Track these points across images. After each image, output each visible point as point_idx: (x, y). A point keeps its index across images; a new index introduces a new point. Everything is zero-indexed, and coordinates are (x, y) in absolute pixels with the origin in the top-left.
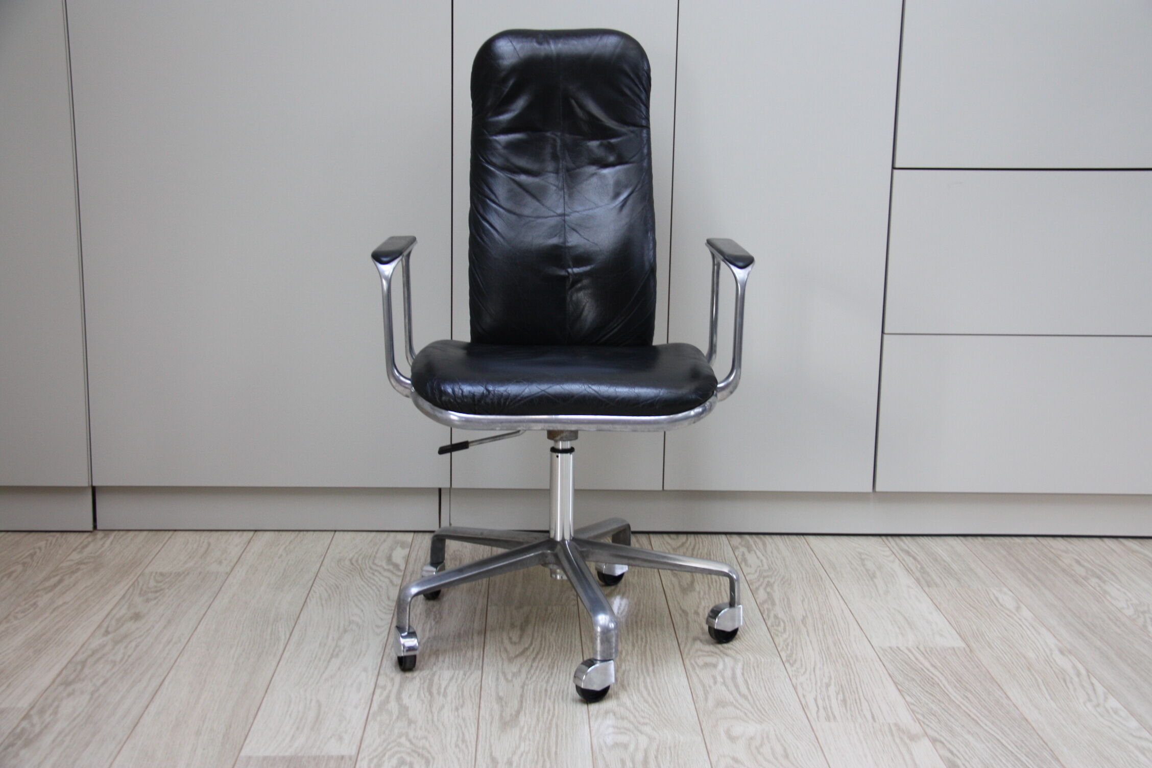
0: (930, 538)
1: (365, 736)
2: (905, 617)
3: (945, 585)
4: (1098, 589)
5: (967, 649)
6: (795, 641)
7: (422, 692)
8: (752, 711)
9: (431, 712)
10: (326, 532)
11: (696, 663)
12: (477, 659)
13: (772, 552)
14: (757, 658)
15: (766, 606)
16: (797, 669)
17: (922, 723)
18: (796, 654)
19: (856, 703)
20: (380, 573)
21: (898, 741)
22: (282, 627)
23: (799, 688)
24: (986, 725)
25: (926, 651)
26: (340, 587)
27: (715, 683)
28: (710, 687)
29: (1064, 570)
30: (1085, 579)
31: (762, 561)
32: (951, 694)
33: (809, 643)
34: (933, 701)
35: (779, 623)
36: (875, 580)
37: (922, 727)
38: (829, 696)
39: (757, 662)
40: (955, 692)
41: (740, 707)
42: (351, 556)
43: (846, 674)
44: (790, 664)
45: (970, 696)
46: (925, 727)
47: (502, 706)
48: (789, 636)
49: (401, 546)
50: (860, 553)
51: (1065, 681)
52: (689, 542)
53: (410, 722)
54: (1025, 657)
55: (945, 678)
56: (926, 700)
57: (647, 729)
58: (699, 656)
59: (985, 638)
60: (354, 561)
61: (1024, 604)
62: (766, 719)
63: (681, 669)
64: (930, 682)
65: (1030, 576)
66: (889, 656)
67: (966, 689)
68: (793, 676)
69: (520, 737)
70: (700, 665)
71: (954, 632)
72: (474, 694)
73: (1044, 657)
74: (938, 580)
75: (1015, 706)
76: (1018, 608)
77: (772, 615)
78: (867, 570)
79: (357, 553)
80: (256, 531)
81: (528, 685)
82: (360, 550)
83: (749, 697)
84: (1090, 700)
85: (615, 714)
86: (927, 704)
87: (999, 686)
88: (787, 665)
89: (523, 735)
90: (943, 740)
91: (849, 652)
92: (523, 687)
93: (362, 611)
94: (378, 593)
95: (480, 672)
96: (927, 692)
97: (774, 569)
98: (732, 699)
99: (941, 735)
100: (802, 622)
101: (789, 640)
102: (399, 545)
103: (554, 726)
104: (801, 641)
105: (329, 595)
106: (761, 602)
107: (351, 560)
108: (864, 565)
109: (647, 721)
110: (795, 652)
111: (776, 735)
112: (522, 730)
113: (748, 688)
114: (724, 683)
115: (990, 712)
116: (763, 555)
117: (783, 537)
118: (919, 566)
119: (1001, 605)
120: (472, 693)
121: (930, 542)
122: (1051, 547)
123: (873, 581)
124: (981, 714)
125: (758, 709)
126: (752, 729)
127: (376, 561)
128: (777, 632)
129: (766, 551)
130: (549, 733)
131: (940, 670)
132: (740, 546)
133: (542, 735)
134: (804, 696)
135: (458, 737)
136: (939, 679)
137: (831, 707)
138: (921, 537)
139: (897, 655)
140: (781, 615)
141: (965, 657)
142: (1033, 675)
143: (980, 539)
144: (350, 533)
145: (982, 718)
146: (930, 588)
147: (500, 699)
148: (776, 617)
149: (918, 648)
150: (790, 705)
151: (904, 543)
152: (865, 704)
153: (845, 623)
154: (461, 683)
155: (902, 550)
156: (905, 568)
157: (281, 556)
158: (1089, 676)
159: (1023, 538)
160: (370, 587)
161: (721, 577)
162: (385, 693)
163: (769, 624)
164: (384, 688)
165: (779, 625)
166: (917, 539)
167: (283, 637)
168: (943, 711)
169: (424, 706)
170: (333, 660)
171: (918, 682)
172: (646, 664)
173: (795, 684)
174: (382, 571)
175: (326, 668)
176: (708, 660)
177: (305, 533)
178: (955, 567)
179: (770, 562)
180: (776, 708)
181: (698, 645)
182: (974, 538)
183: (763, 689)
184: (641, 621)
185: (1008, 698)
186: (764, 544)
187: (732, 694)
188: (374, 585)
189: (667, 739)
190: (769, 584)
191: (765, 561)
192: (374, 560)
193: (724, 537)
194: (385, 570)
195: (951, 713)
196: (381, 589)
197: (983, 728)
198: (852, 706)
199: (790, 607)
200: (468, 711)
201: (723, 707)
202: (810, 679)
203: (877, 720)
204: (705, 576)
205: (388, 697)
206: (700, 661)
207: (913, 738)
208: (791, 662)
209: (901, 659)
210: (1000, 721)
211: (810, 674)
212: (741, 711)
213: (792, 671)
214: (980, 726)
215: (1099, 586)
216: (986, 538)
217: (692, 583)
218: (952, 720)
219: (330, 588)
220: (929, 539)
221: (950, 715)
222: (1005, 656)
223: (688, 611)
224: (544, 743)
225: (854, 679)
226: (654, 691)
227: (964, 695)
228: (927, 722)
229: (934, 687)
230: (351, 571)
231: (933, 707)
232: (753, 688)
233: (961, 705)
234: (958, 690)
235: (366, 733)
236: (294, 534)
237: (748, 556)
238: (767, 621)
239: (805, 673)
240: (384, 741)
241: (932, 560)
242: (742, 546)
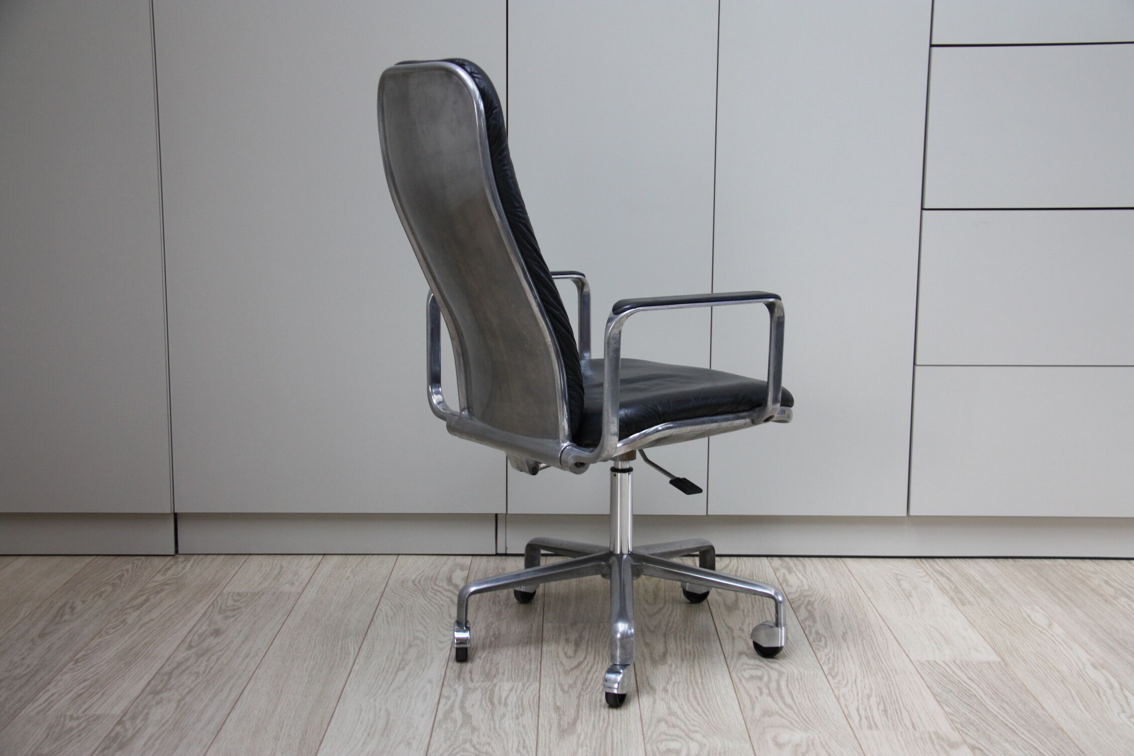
0: (962, 560)
1: (432, 741)
2: (941, 633)
3: (978, 603)
4: (1128, 607)
5: (1002, 663)
6: (836, 656)
7: (484, 702)
8: (798, 719)
9: (493, 720)
10: (390, 556)
11: (743, 676)
12: (535, 672)
13: (811, 574)
14: (800, 671)
15: (807, 623)
16: (839, 680)
17: (961, 732)
18: (838, 667)
19: (897, 713)
20: (441, 593)
21: (938, 747)
22: (351, 642)
23: (841, 697)
24: (1023, 733)
25: (962, 665)
26: (404, 606)
27: (761, 693)
28: (756, 698)
29: (1093, 590)
30: (1115, 598)
31: (802, 581)
32: (988, 705)
33: (849, 658)
34: (971, 711)
35: (821, 638)
36: (911, 599)
37: (961, 735)
38: (870, 707)
39: (801, 675)
40: (992, 703)
41: (785, 716)
42: (414, 577)
43: (886, 686)
44: (833, 677)
45: (1006, 706)
46: (964, 735)
47: (560, 715)
48: (830, 651)
49: (460, 568)
50: (896, 574)
51: (1098, 693)
52: (732, 564)
53: (474, 729)
54: (1059, 672)
55: (982, 690)
56: (964, 711)
57: (698, 736)
58: (745, 670)
59: (1020, 654)
60: (416, 583)
61: (1055, 621)
62: (811, 728)
63: (728, 681)
64: (967, 694)
65: (1061, 595)
66: (928, 670)
67: (1003, 700)
68: (835, 687)
69: (578, 743)
70: (746, 677)
71: (988, 647)
72: (533, 703)
73: (1077, 671)
74: (972, 600)
75: (1051, 716)
76: (1050, 625)
77: (813, 630)
78: (903, 590)
79: (419, 575)
80: (325, 554)
81: (583, 696)
82: (422, 572)
83: (794, 707)
84: (1124, 711)
85: (667, 723)
86: (965, 714)
87: (1034, 697)
88: (830, 678)
89: (580, 742)
90: (982, 748)
91: (887, 665)
92: (579, 698)
93: (426, 627)
94: (440, 611)
95: (538, 684)
96: (965, 703)
97: (814, 589)
98: (778, 709)
99: (980, 743)
100: (842, 637)
101: (831, 655)
102: (458, 567)
103: (609, 733)
104: (842, 655)
105: (395, 613)
106: (803, 619)
107: (414, 581)
108: (900, 585)
109: (698, 729)
110: (836, 665)
111: (821, 742)
112: (579, 736)
113: (793, 699)
114: (770, 694)
115: (1026, 721)
116: (803, 576)
117: (821, 559)
118: (953, 586)
119: (1034, 623)
120: (531, 703)
121: (962, 563)
122: (1081, 568)
123: (909, 600)
124: (1018, 724)
125: (803, 718)
126: (798, 736)
127: (438, 583)
128: (819, 647)
129: (805, 572)
130: (605, 740)
131: (977, 682)
132: (781, 568)
133: (599, 742)
134: (846, 706)
135: (519, 743)
136: (975, 690)
137: (872, 716)
138: (954, 559)
139: (935, 669)
140: (822, 631)
141: (1001, 671)
142: (1067, 687)
143: (1010, 560)
144: (412, 557)
145: (1019, 727)
146: (964, 606)
147: (557, 708)
148: (817, 633)
149: (954, 662)
150: (833, 715)
151: (938, 565)
152: (905, 714)
153: (883, 639)
154: (520, 693)
155: (936, 571)
156: (940, 588)
157: (349, 577)
158: (1122, 689)
159: (1052, 560)
160: (432, 606)
161: (764, 598)
162: (449, 703)
163: (811, 639)
164: (448, 698)
165: (820, 640)
166: (950, 560)
167: (352, 652)
168: (981, 721)
169: (486, 714)
170: (400, 672)
171: (956, 693)
172: (695, 676)
173: (837, 695)
174: (444, 592)
175: (393, 680)
176: (754, 673)
177: (370, 556)
178: (987, 586)
179: (810, 583)
180: (820, 717)
181: (744, 659)
182: (1005, 560)
183: (807, 699)
184: (689, 636)
185: (1043, 708)
186: (804, 566)
187: (777, 704)
188: (436, 604)
189: (717, 745)
190: (809, 603)
191: (805, 582)
192: (435, 582)
193: (765, 559)
194: (446, 590)
195: (989, 723)
196: (442, 608)
197: (1020, 736)
198: (893, 715)
199: (830, 624)
200: (528, 720)
201: (770, 716)
202: (852, 691)
203: (917, 728)
204: (748, 595)
205: (452, 706)
206: (746, 674)
207: (953, 745)
208: (833, 674)
209: (938, 672)
210: (1037, 730)
211: (852, 686)
212: (787, 720)
213: (834, 683)
214: (1017, 734)
215: (1129, 605)
216: (1016, 560)
217: (736, 601)
218: (990, 729)
219: (395, 607)
220: (962, 562)
221: (988, 724)
222: (1040, 670)
223: (733, 628)
224: (600, 749)
225: (894, 691)
226: (702, 700)
227: (1001, 706)
228: (966, 731)
229: (972, 698)
230: (414, 591)
231: (972, 717)
232: (797, 699)
233: (999, 716)
234: (995, 701)
235: (432, 739)
236: (360, 558)
237: (788, 577)
238: (808, 637)
239: (846, 685)
240: (450, 746)
241: (965, 580)
242: (783, 568)
